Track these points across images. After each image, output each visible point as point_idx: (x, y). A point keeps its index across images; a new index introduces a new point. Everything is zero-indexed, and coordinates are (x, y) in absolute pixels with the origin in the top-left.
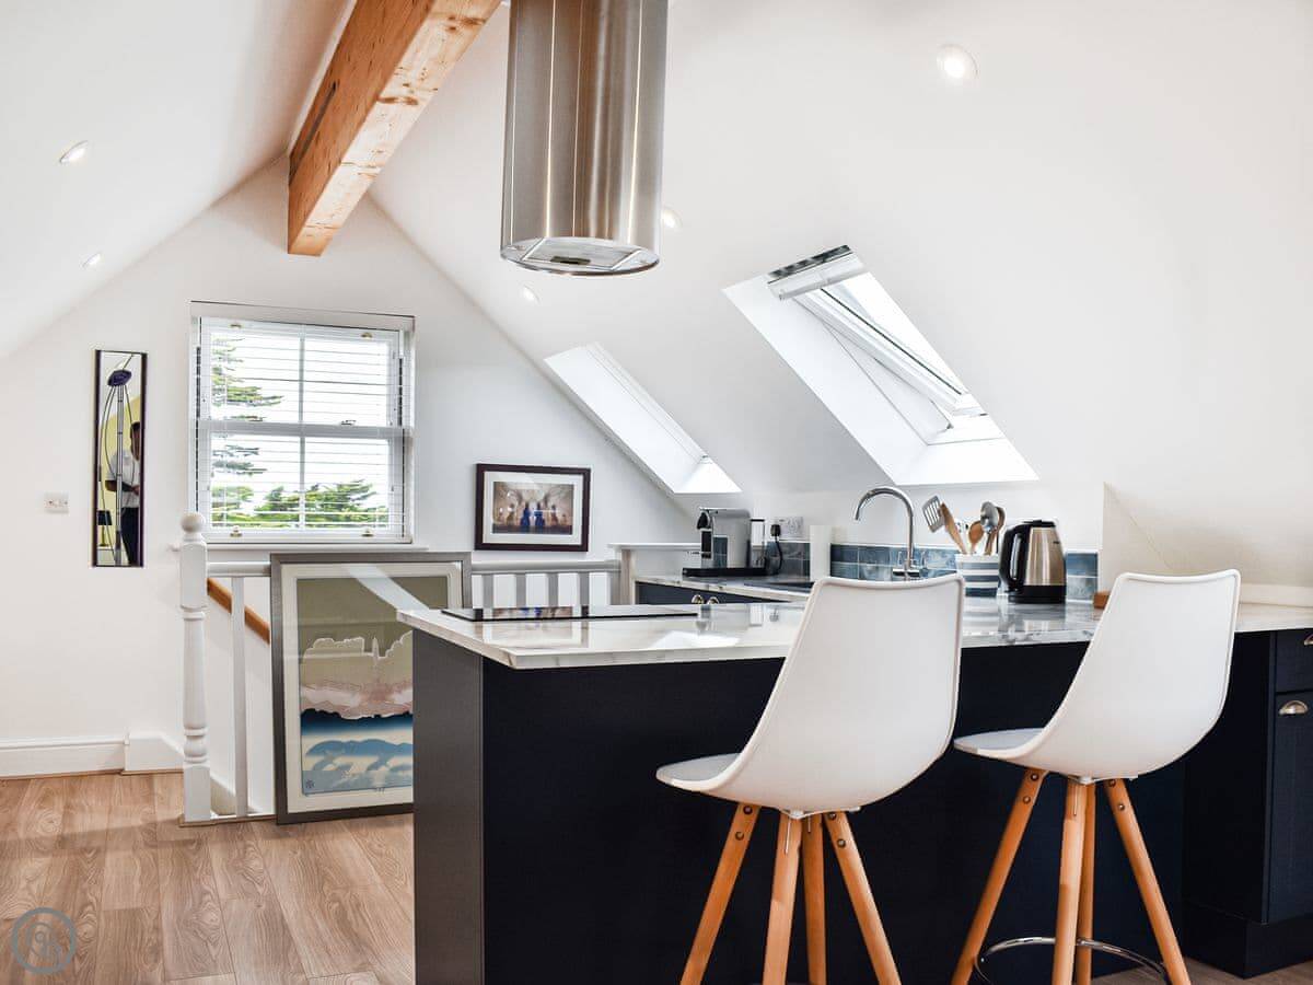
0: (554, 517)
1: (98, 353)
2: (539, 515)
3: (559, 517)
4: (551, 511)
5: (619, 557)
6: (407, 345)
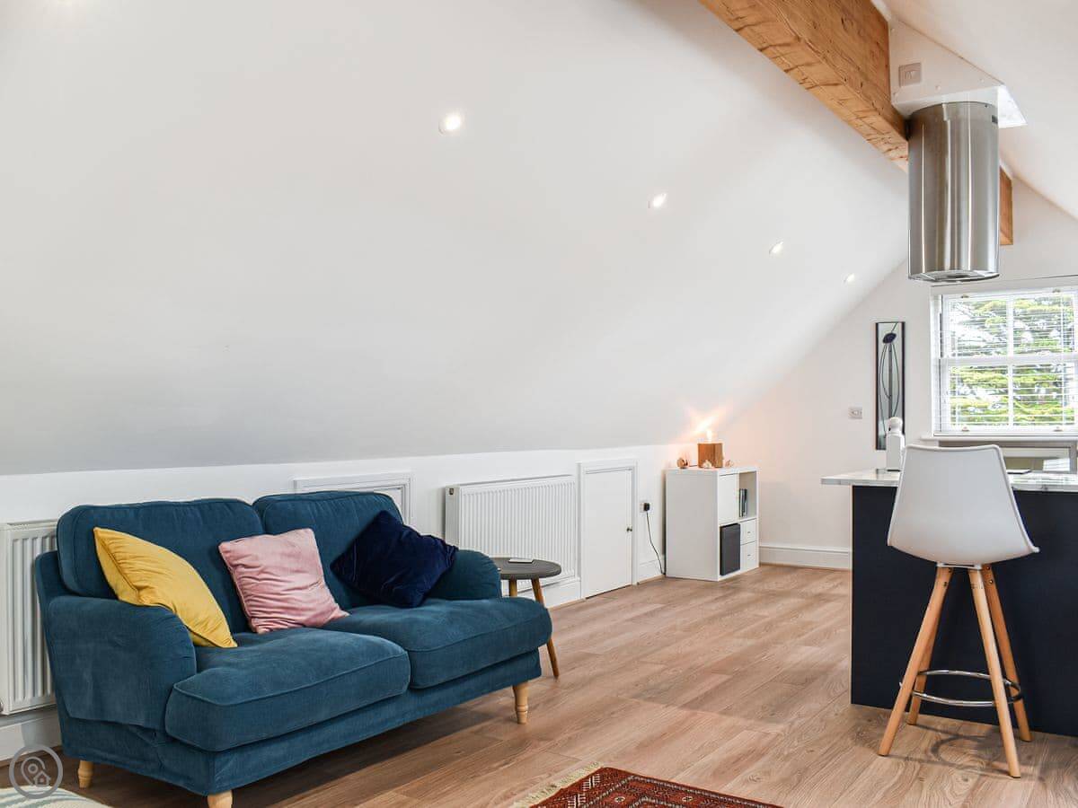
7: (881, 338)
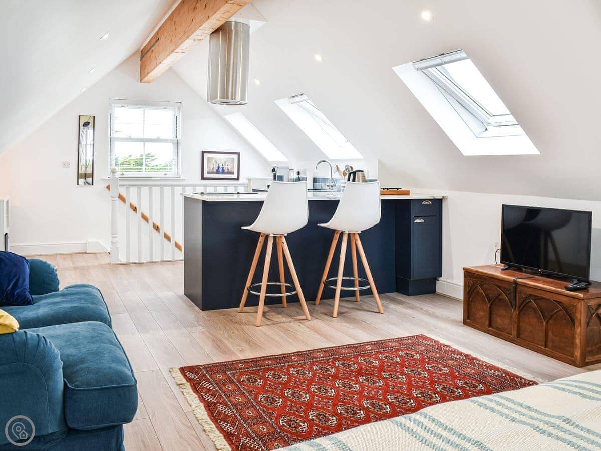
0: (228, 169)
1: (80, 116)
2: (223, 168)
3: (230, 169)
4: (227, 167)
5: (247, 182)
6: (179, 112)
7: (82, 124)
